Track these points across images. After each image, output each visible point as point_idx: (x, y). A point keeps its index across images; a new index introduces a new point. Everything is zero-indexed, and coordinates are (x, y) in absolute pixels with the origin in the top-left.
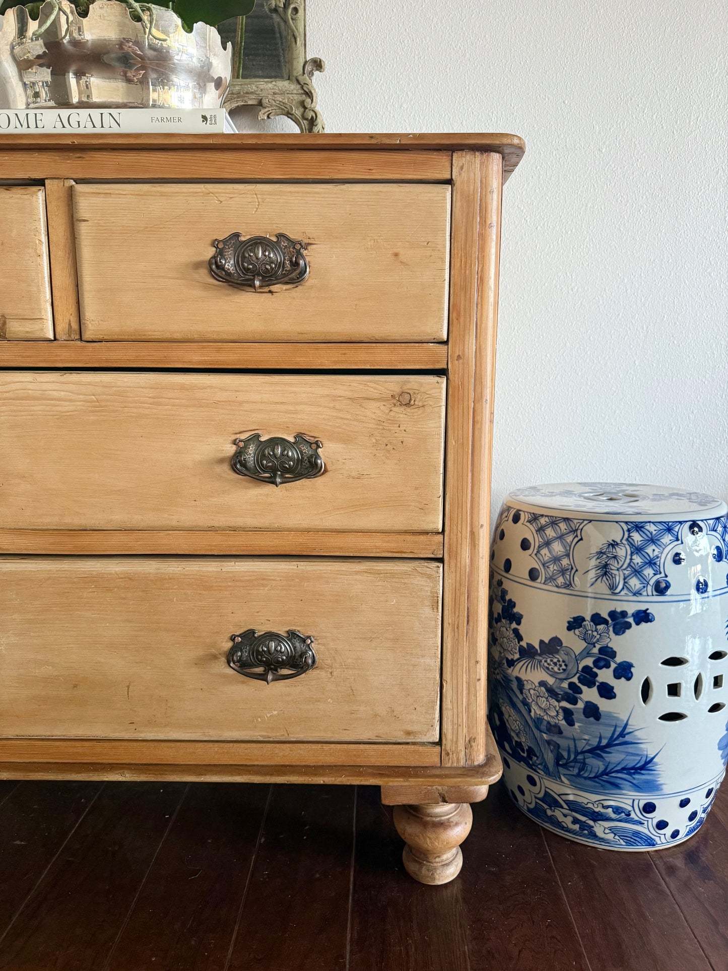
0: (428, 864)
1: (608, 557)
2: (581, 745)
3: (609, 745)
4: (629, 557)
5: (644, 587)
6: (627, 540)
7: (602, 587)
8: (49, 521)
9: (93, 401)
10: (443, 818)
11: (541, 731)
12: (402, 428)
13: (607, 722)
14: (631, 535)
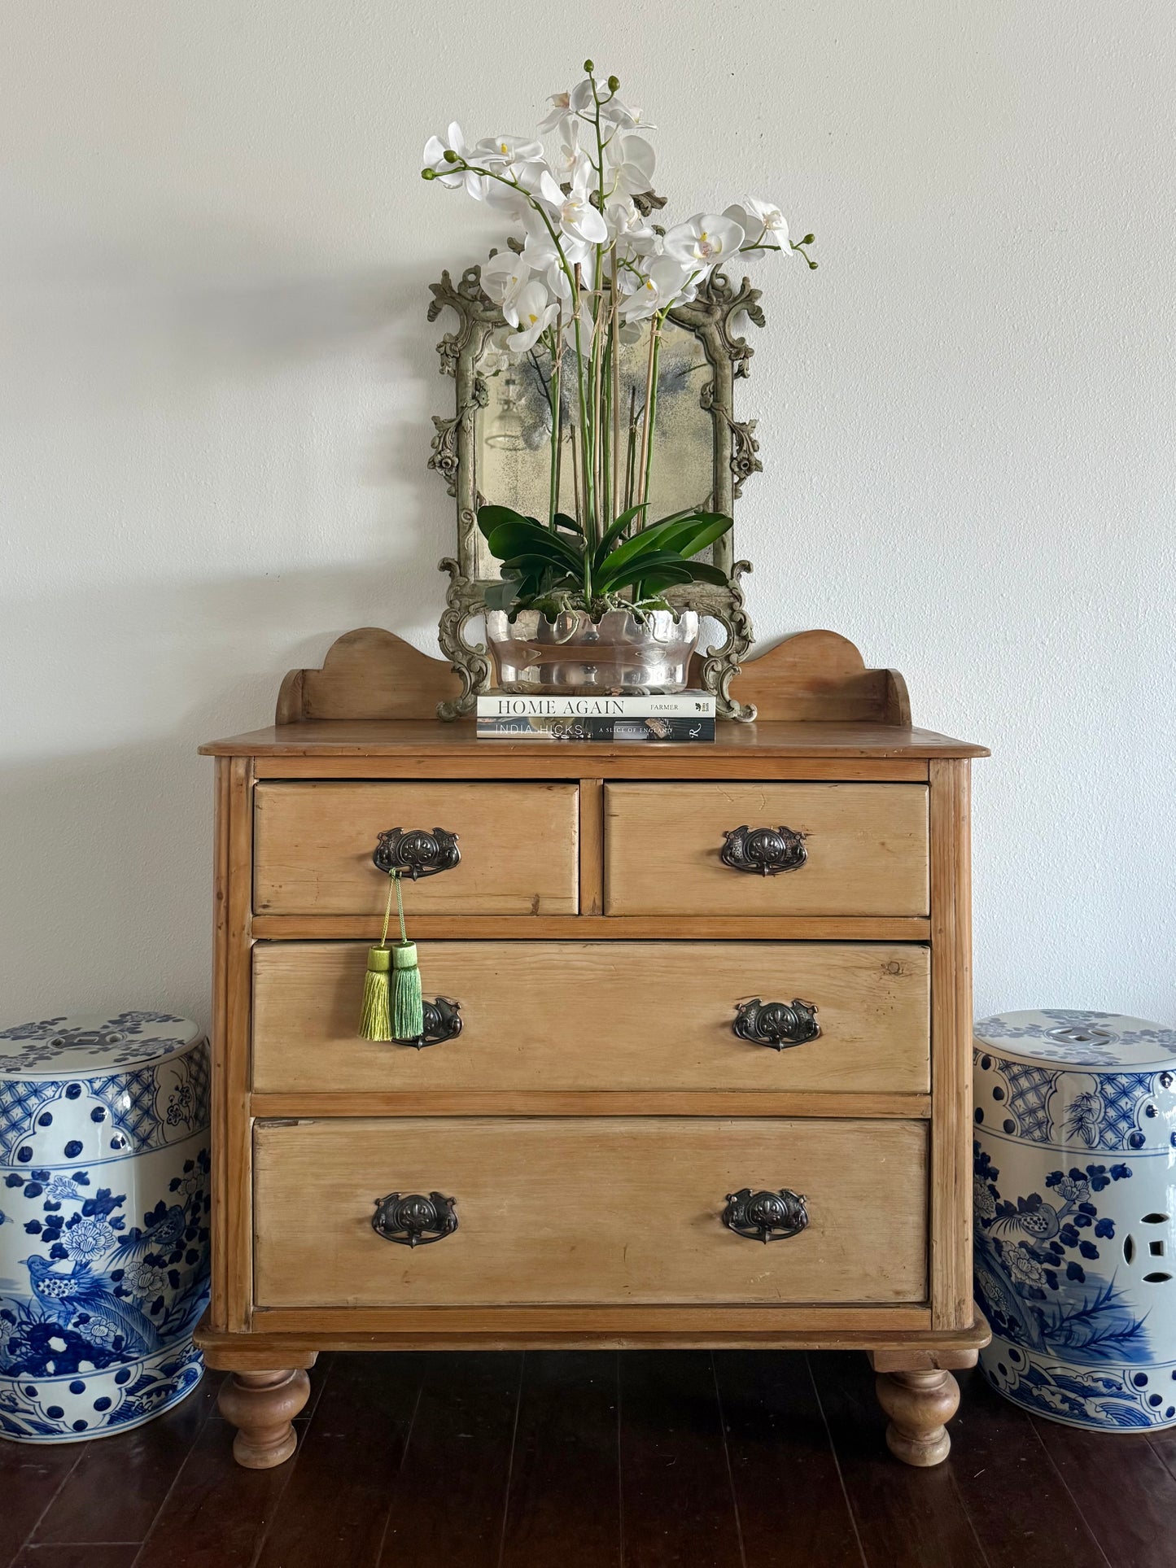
0: (918, 1442)
1: (1083, 1110)
2: (1067, 1311)
3: (1095, 1310)
4: (1103, 1110)
5: (1120, 1141)
6: (1100, 1092)
7: (1079, 1141)
8: (564, 1083)
9: (610, 970)
10: (933, 1389)
11: (1023, 1297)
12: (892, 995)
13: (1091, 1283)
14: (1104, 1087)
